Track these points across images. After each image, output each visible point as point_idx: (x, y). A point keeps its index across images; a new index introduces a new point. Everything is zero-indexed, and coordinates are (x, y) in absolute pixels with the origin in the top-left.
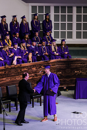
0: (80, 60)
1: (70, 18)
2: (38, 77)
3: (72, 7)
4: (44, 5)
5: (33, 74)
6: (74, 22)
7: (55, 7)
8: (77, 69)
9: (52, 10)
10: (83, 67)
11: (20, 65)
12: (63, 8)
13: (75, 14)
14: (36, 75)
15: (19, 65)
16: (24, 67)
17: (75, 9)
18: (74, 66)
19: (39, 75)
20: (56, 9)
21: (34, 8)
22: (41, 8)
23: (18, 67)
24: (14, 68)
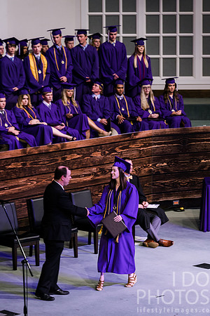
8: (206, 153)
15: (59, 145)
16: (71, 151)
24: (47, 153)
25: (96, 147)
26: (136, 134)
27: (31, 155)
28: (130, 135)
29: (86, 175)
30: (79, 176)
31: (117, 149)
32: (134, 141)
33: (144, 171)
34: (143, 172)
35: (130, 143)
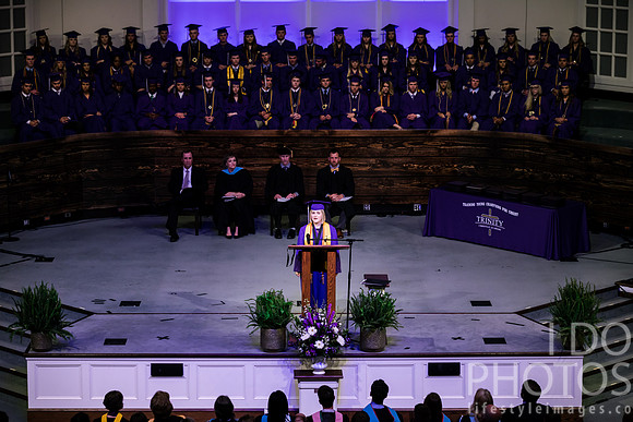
2: (393, 169)
5: (373, 161)
14: (386, 165)
15: (326, 131)
16: (342, 139)
19: (394, 164)
25: (375, 139)
26: (434, 132)
27: (288, 136)
28: (425, 132)
29: (360, 165)
30: (352, 165)
31: (406, 144)
32: (432, 139)
33: (446, 170)
34: (443, 172)
35: (425, 141)
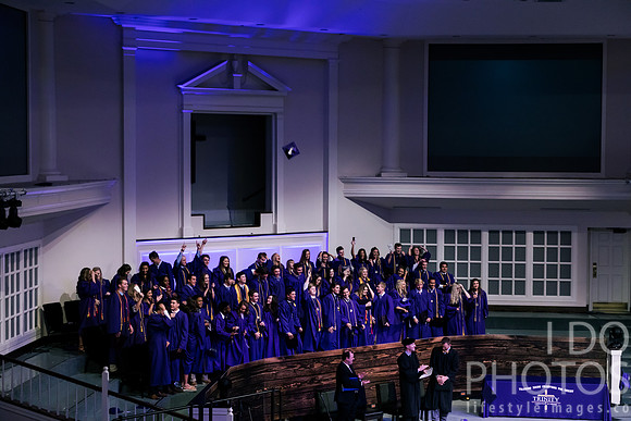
0: (492, 339)
1: (477, 253)
3: (480, 232)
4: (425, 226)
6: (485, 262)
7: (446, 231)
8: (488, 356)
9: (441, 236)
10: (499, 352)
11: (375, 347)
12: (463, 233)
13: (485, 245)
17: (485, 236)
18: (480, 349)
20: (449, 235)
21: (404, 234)
22: (418, 233)
23: (370, 351)
24: (362, 352)
